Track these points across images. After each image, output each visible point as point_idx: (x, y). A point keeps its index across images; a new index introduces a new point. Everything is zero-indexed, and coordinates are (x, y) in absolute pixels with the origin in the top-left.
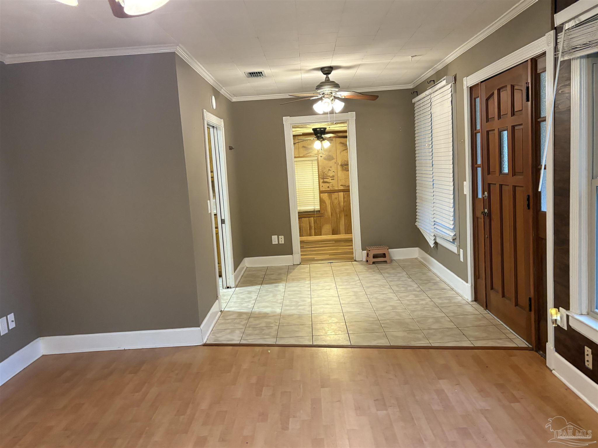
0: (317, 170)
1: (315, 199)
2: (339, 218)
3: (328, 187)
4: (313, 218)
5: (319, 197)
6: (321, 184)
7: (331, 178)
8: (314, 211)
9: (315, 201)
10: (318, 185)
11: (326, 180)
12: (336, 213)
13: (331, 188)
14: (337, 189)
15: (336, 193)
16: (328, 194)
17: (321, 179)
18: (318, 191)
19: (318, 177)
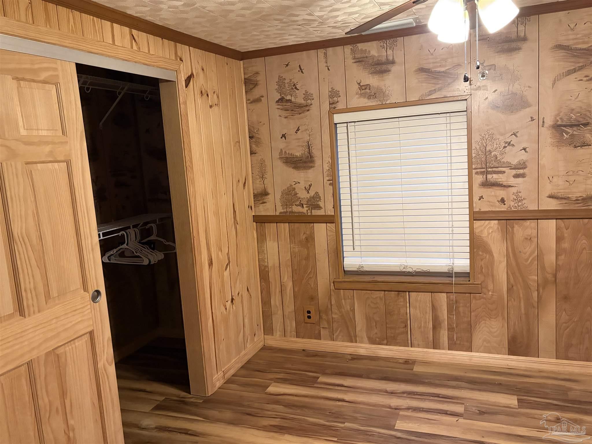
0: (465, 146)
1: (456, 237)
2: (536, 305)
3: (503, 201)
4: (444, 295)
5: (467, 230)
6: (478, 191)
7: (514, 172)
8: (448, 275)
9: (456, 243)
10: (467, 192)
11: (495, 176)
12: (527, 287)
13: (511, 204)
14: (533, 207)
15: (528, 221)
16: (499, 224)
17: (477, 173)
18: (467, 211)
19: (466, 166)
